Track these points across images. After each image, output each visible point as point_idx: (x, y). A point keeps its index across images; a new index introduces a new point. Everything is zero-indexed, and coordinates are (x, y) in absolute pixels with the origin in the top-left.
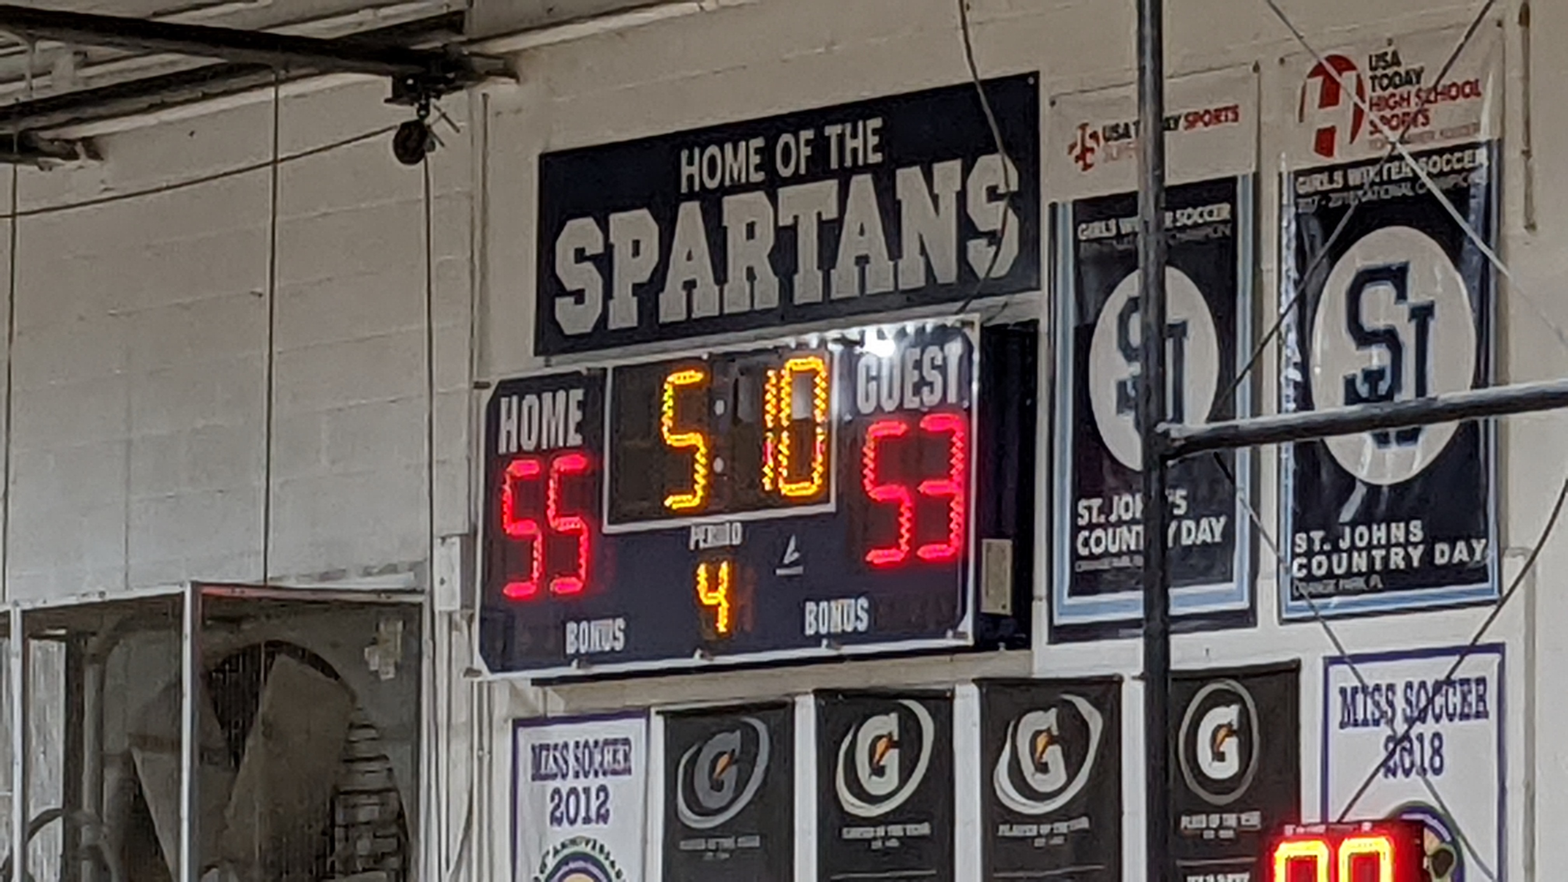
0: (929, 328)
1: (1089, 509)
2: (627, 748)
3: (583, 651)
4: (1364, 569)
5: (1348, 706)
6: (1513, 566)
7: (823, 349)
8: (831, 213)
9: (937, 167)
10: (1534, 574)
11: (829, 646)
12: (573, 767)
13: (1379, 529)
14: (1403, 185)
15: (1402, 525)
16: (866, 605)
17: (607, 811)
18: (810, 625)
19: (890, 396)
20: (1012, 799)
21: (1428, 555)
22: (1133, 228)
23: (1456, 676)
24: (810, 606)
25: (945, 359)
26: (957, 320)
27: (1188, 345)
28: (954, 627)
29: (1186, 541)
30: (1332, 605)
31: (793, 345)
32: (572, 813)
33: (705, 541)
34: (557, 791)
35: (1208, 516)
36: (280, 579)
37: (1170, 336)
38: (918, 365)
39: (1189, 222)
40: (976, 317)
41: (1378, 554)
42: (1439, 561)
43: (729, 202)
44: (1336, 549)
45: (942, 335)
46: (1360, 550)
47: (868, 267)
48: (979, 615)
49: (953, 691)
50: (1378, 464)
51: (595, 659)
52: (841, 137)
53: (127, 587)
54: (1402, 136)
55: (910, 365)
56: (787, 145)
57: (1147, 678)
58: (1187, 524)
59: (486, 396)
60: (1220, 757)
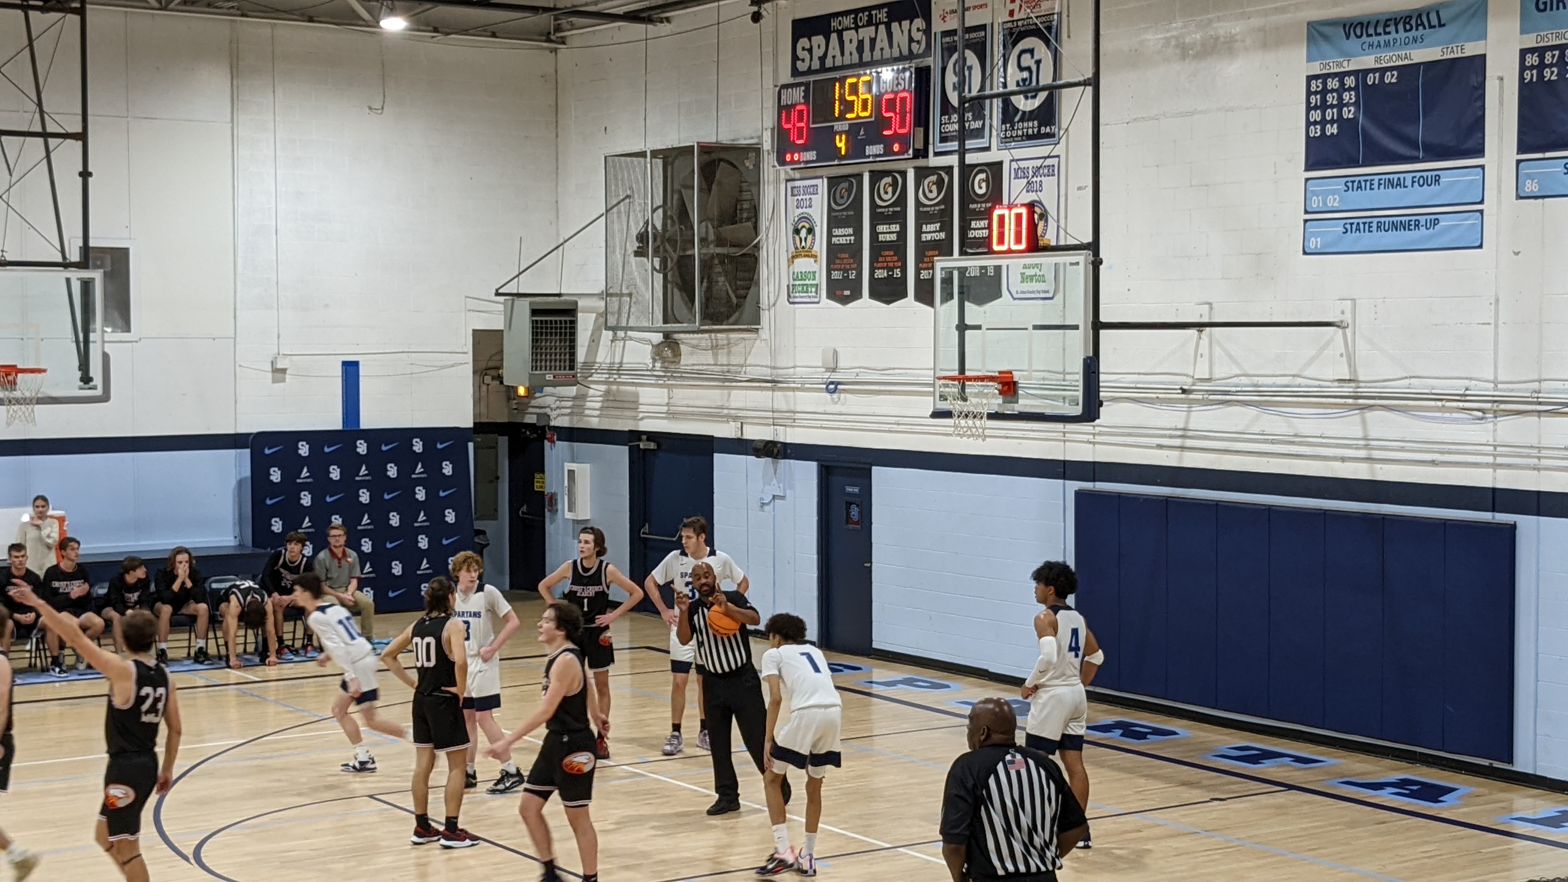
0: (900, 68)
1: (945, 118)
2: (817, 187)
3: (805, 160)
4: (1021, 135)
5: (1016, 174)
6: (1062, 132)
7: (871, 74)
8: (873, 36)
9: (903, 22)
10: (1068, 134)
11: (873, 158)
12: (803, 192)
13: (1025, 123)
14: (1034, 25)
15: (1032, 122)
16: (883, 146)
17: (814, 204)
18: (868, 152)
19: (889, 88)
20: (923, 201)
21: (1039, 131)
22: (957, 38)
24: (867, 147)
25: (905, 77)
26: (908, 66)
27: (973, 72)
28: (907, 152)
29: (971, 127)
30: (1012, 145)
31: (862, 74)
32: (802, 205)
33: (838, 129)
34: (798, 199)
35: (977, 120)
36: (721, 141)
37: (967, 69)
38: (897, 79)
39: (973, 37)
40: (913, 64)
41: (1025, 130)
42: (1042, 132)
43: (845, 33)
44: (1013, 129)
45: (904, 70)
46: (1020, 129)
47: (883, 51)
48: (914, 150)
49: (907, 170)
50: (1025, 105)
51: (808, 162)
52: (876, 14)
53: (680, 144)
54: (1033, 12)
55: (895, 79)
56: (861, 17)
57: (960, 166)
58: (972, 122)
59: (777, 89)
60: (980, 188)
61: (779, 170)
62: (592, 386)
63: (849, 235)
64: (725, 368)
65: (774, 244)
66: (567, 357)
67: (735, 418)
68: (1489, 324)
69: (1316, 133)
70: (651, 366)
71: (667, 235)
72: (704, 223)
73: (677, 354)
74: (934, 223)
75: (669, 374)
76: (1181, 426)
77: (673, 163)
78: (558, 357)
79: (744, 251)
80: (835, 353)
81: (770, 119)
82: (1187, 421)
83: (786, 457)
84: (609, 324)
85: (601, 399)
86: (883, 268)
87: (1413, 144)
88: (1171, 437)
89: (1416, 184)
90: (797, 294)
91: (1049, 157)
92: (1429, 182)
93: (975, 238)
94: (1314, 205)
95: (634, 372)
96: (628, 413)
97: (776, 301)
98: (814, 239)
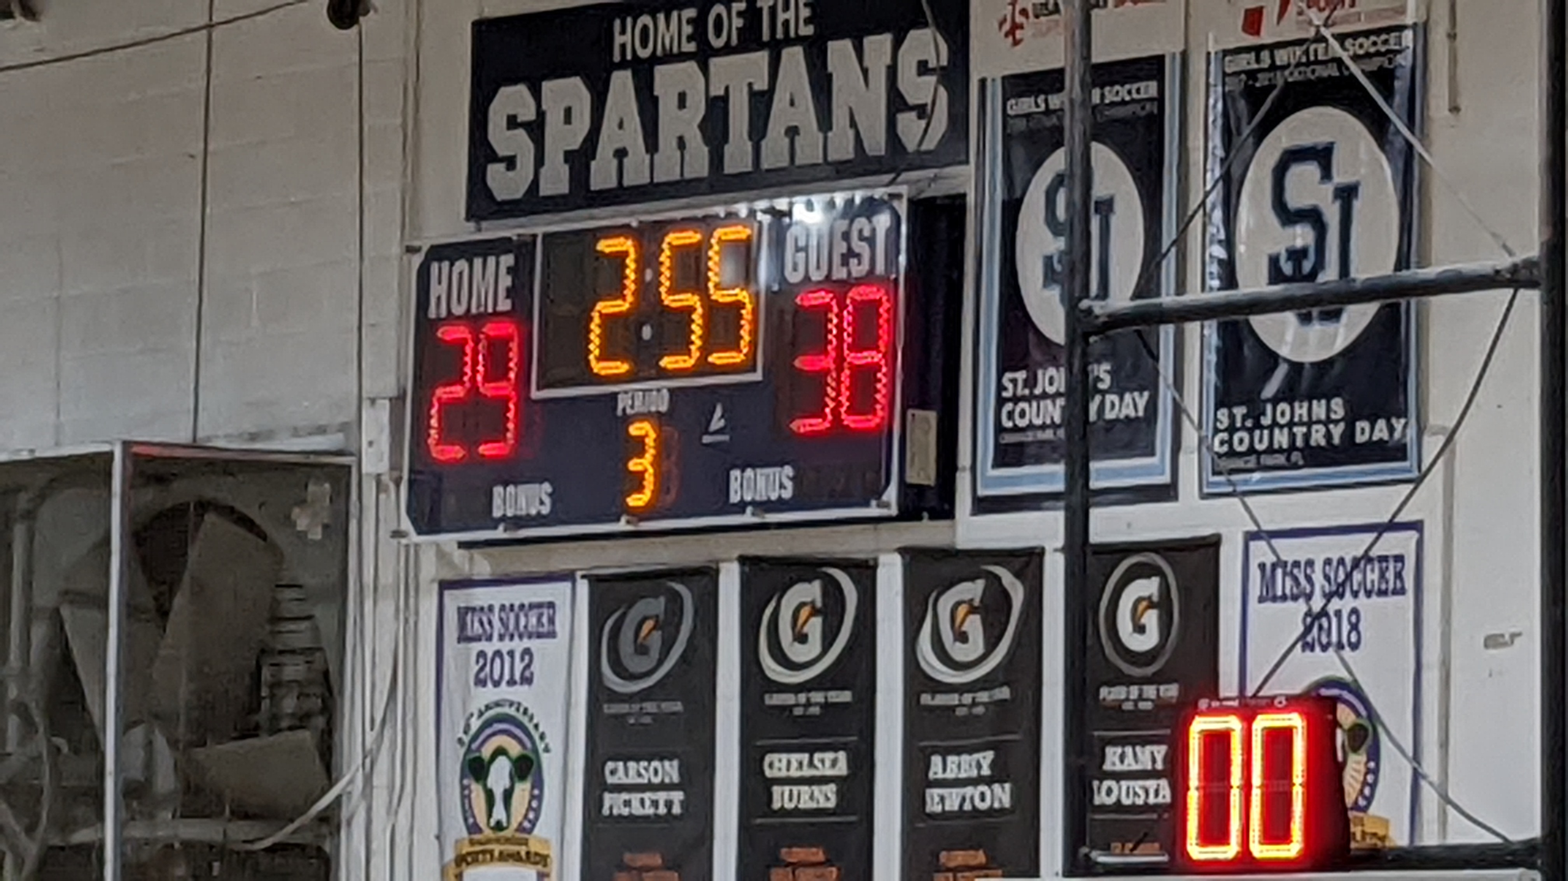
0: (858, 201)
1: (1014, 381)
2: (551, 611)
3: (510, 514)
4: (1285, 446)
5: (1267, 581)
6: (1432, 445)
7: (752, 219)
8: (762, 85)
9: (869, 41)
10: (1453, 452)
11: (753, 514)
12: (499, 630)
13: (1301, 407)
14: (1330, 65)
15: (1323, 402)
16: (791, 474)
17: (532, 674)
18: (736, 492)
19: (818, 267)
20: (933, 667)
21: (1349, 434)
22: (1062, 103)
23: (1374, 553)
24: (735, 473)
25: (874, 230)
26: (885, 193)
27: (1114, 220)
28: (878, 496)
29: (1109, 415)
30: (1254, 480)
31: (722, 215)
32: (496, 676)
33: (632, 407)
34: (482, 654)
35: (1132, 391)
36: (209, 439)
37: (1096, 211)
38: (846, 236)
39: (1118, 99)
40: (903, 189)
41: (1300, 431)
42: (1360, 439)
43: (660, 71)
44: (1258, 425)
45: (871, 207)
46: (1281, 427)
47: (797, 138)
48: (903, 485)
49: (876, 560)
50: (1301, 343)
51: (523, 523)
52: (773, 10)
53: (57, 444)
54: (1328, 18)
55: (838, 236)
56: (719, 17)
57: (1067, 549)
58: (1111, 398)
59: (418, 260)
60: (1140, 629)
61: (417, 545)
63: (662, 787)
65: (392, 808)
72: (139, 730)
74: (971, 751)
77: (30, 515)
79: (284, 835)
81: (387, 366)
91: (1387, 526)
93: (1118, 806)
98: (537, 797)
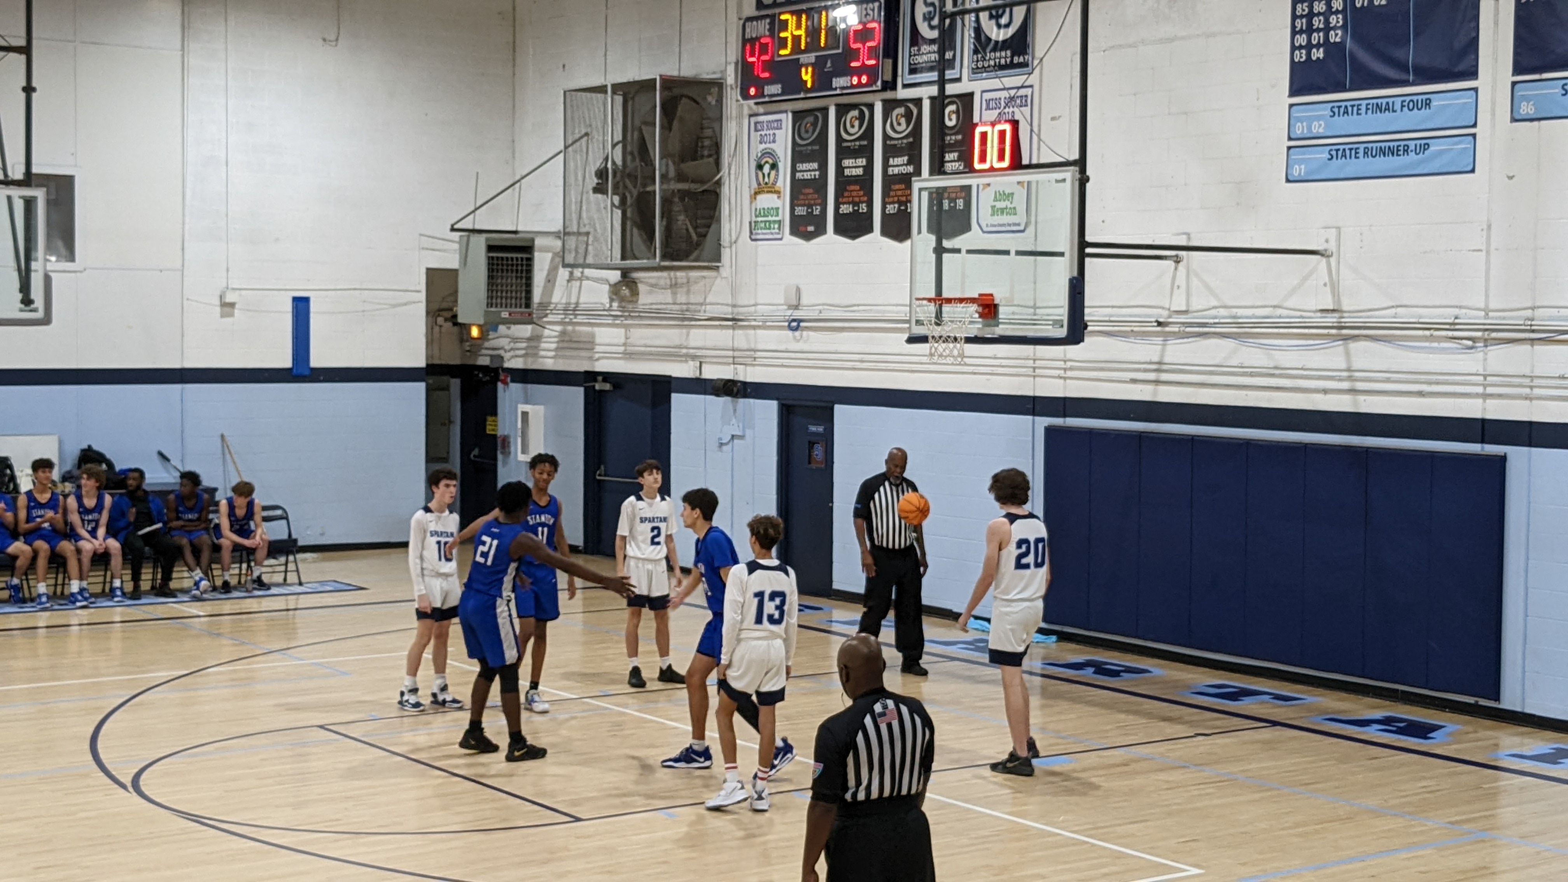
1: (916, 50)
2: (781, 121)
3: (770, 94)
4: (993, 65)
5: (987, 104)
6: (1036, 63)
10: (1042, 64)
11: (839, 91)
12: (766, 128)
13: (998, 53)
15: (1004, 52)
17: (775, 141)
18: (834, 85)
20: (890, 134)
21: (1012, 61)
23: (1018, 95)
24: (834, 80)
28: (875, 84)
30: (983, 75)
32: (765, 141)
33: (804, 61)
34: (761, 135)
36: (683, 74)
38: (866, 9)
41: (997, 60)
42: (1015, 62)
44: (985, 59)
46: (992, 59)
48: (882, 81)
49: (874, 103)
50: (997, 35)
51: (773, 96)
53: (640, 76)
59: (742, 22)
60: (950, 120)
61: (742, 105)
62: (547, 327)
63: (813, 170)
64: (685, 307)
65: (736, 179)
66: (523, 295)
67: (694, 357)
68: (1480, 250)
69: (1301, 57)
70: (608, 305)
71: (627, 171)
72: (665, 160)
73: (635, 293)
74: (901, 156)
75: (626, 314)
76: (1156, 359)
77: (633, 98)
78: (514, 294)
79: (705, 187)
80: (798, 290)
81: (733, 53)
82: (1162, 355)
83: (745, 396)
84: (566, 261)
85: (556, 340)
86: (849, 203)
87: (1403, 67)
88: (1146, 371)
89: (1405, 109)
90: (760, 231)
91: (1022, 87)
92: (1420, 106)
94: (1300, 129)
95: (591, 312)
96: (584, 354)
97: (737, 238)
98: (777, 175)
